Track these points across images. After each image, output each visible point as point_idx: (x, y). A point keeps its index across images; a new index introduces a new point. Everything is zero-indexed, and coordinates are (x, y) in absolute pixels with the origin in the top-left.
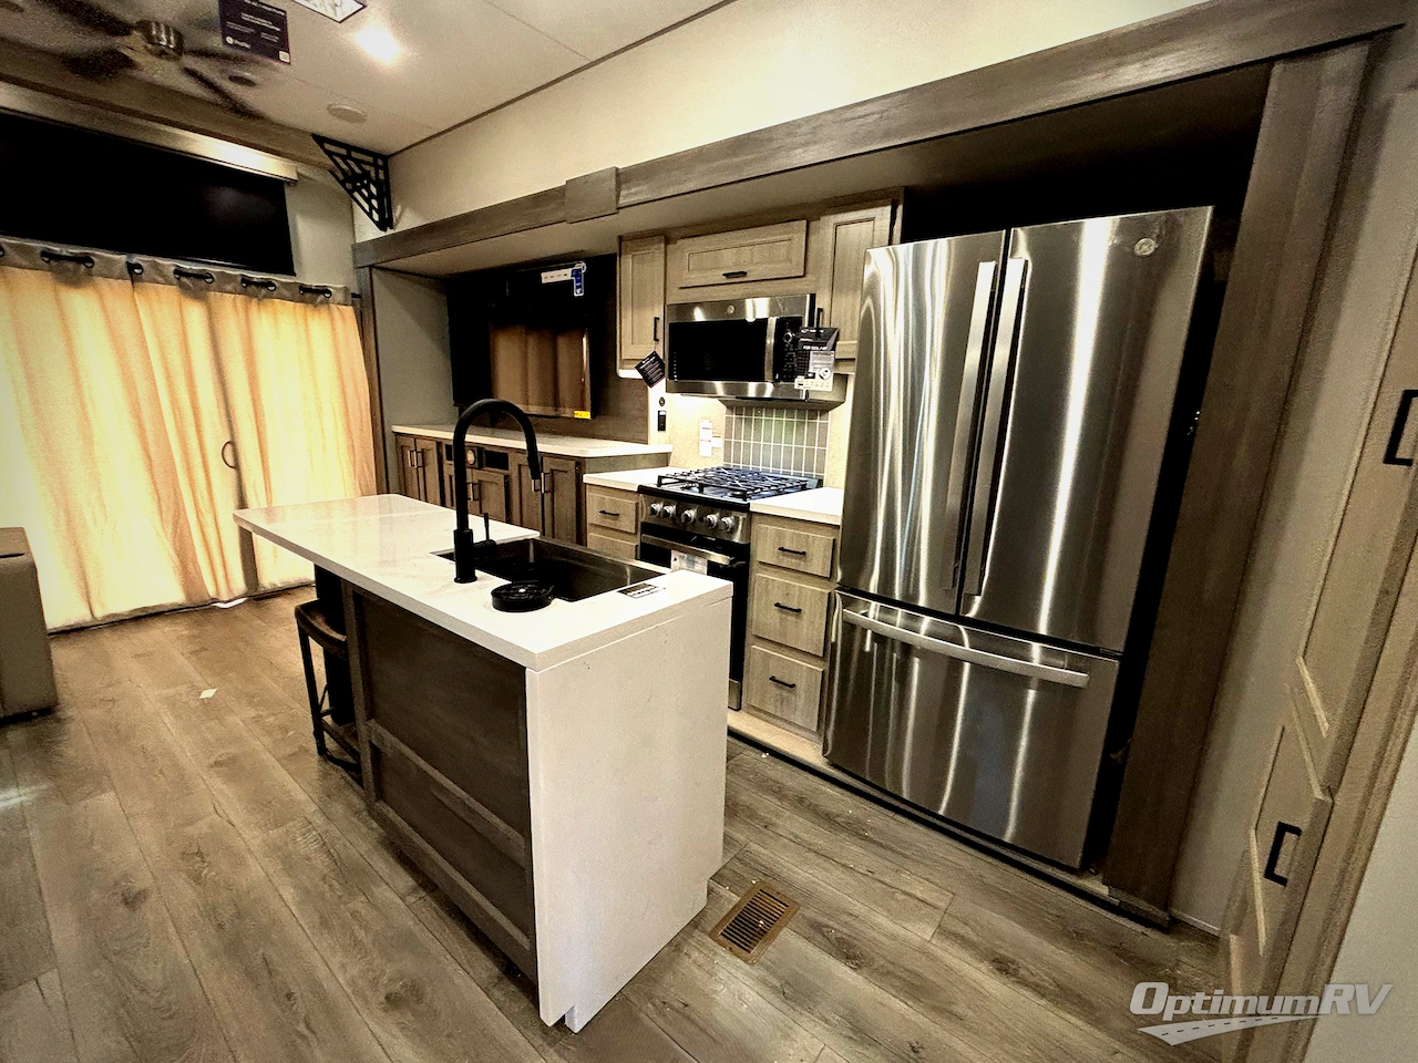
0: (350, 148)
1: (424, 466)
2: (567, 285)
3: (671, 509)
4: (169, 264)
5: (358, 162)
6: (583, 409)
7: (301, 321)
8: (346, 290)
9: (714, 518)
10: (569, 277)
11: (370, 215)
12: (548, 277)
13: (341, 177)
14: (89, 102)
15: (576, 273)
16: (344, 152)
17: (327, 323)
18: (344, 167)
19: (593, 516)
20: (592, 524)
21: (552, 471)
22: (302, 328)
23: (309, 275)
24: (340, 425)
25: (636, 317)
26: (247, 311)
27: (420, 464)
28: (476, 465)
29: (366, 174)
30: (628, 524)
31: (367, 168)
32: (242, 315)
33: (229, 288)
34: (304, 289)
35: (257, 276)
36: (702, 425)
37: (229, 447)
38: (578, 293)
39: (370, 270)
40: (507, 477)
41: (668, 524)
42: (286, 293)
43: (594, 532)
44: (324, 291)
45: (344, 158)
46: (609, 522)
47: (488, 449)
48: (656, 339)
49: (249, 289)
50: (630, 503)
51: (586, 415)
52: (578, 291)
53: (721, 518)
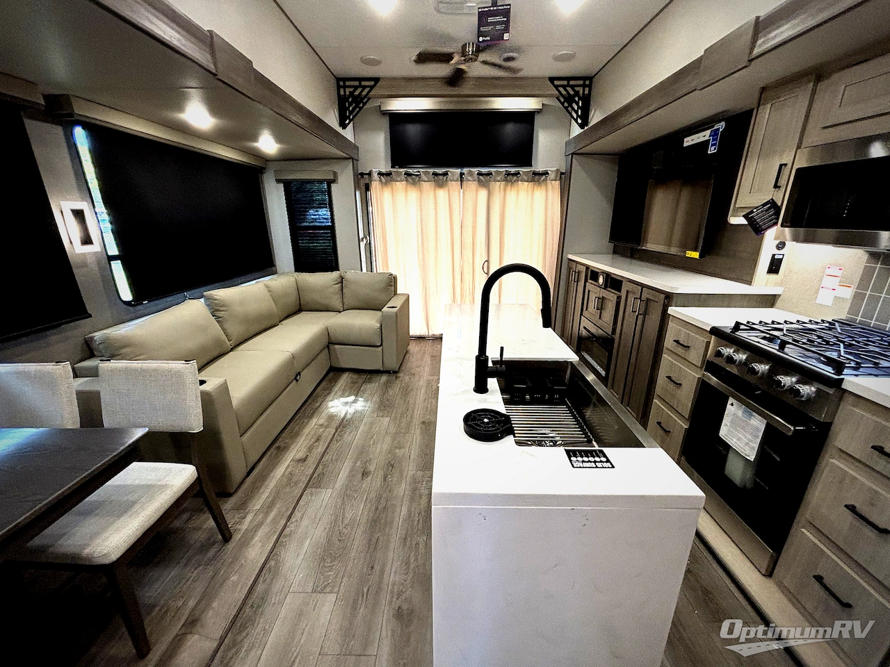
0: (568, 79)
1: (578, 281)
2: (705, 144)
3: (742, 357)
4: (475, 170)
5: (573, 87)
6: (695, 250)
7: (530, 193)
8: (558, 170)
9: (787, 380)
10: (707, 138)
11: (576, 121)
12: (689, 141)
13: (562, 100)
14: (458, 96)
15: (715, 133)
16: (565, 83)
17: (543, 193)
18: (564, 92)
19: (669, 342)
20: (668, 349)
21: (648, 299)
22: (530, 198)
23: (539, 165)
24: (541, 252)
25: (760, 165)
26: (505, 190)
27: (576, 280)
28: (603, 287)
29: (577, 93)
30: (695, 356)
31: (577, 89)
32: (502, 192)
33: (499, 178)
34: (535, 174)
35: (513, 170)
36: (828, 272)
37: (486, 263)
38: (712, 150)
39: (572, 156)
40: (619, 298)
41: (734, 370)
42: (526, 178)
43: (668, 355)
44: (546, 173)
45: (565, 87)
46: (680, 351)
47: (613, 276)
48: (776, 186)
49: (508, 178)
50: (702, 340)
51: (695, 255)
52: (713, 148)
53: (798, 382)
